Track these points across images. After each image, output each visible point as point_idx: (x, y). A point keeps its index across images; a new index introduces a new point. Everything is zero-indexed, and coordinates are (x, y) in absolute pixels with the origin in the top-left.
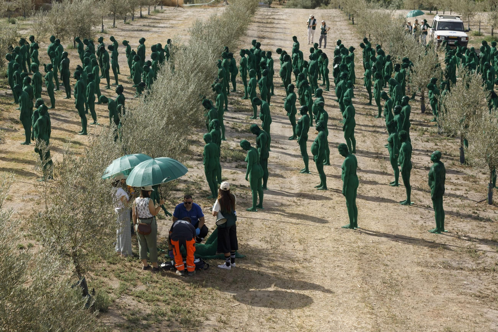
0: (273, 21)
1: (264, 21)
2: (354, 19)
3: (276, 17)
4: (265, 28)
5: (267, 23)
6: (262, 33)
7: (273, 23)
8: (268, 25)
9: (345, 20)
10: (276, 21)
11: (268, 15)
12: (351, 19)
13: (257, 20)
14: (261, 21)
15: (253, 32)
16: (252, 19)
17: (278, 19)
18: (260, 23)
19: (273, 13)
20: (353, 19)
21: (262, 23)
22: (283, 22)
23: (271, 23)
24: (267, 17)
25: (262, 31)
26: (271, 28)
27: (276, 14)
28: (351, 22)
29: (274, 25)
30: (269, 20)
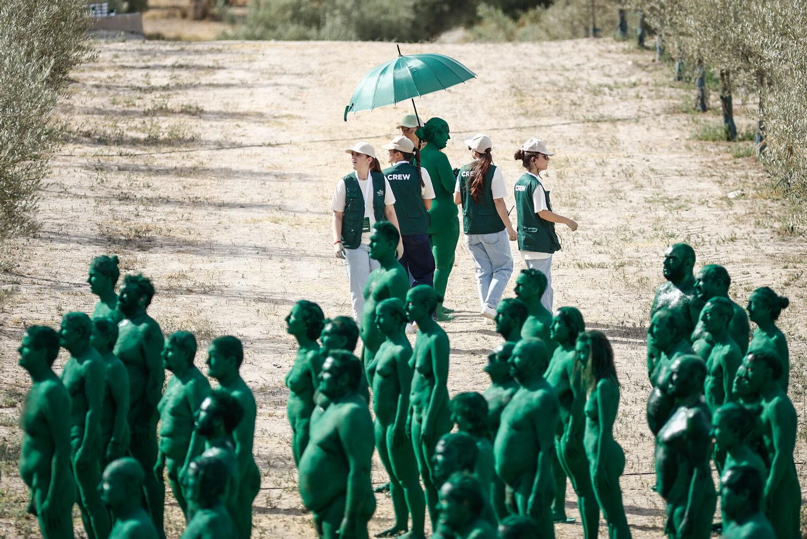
0: (191, 126)
1: (132, 128)
2: (736, 102)
3: (210, 101)
4: (141, 179)
5: (153, 141)
6: (124, 209)
7: (193, 141)
8: (161, 158)
9: (674, 111)
10: (209, 130)
11: (152, 89)
12: (714, 100)
13: (78, 122)
14: (105, 126)
15: (67, 203)
16: (57, 118)
17: (222, 115)
18: (103, 141)
19: (185, 76)
20: (727, 102)
21: (120, 141)
22: (255, 132)
23: (175, 141)
24: (148, 101)
25: (125, 198)
26: (179, 172)
27: (205, 79)
28: (716, 121)
29: (202, 156)
30: (165, 126)
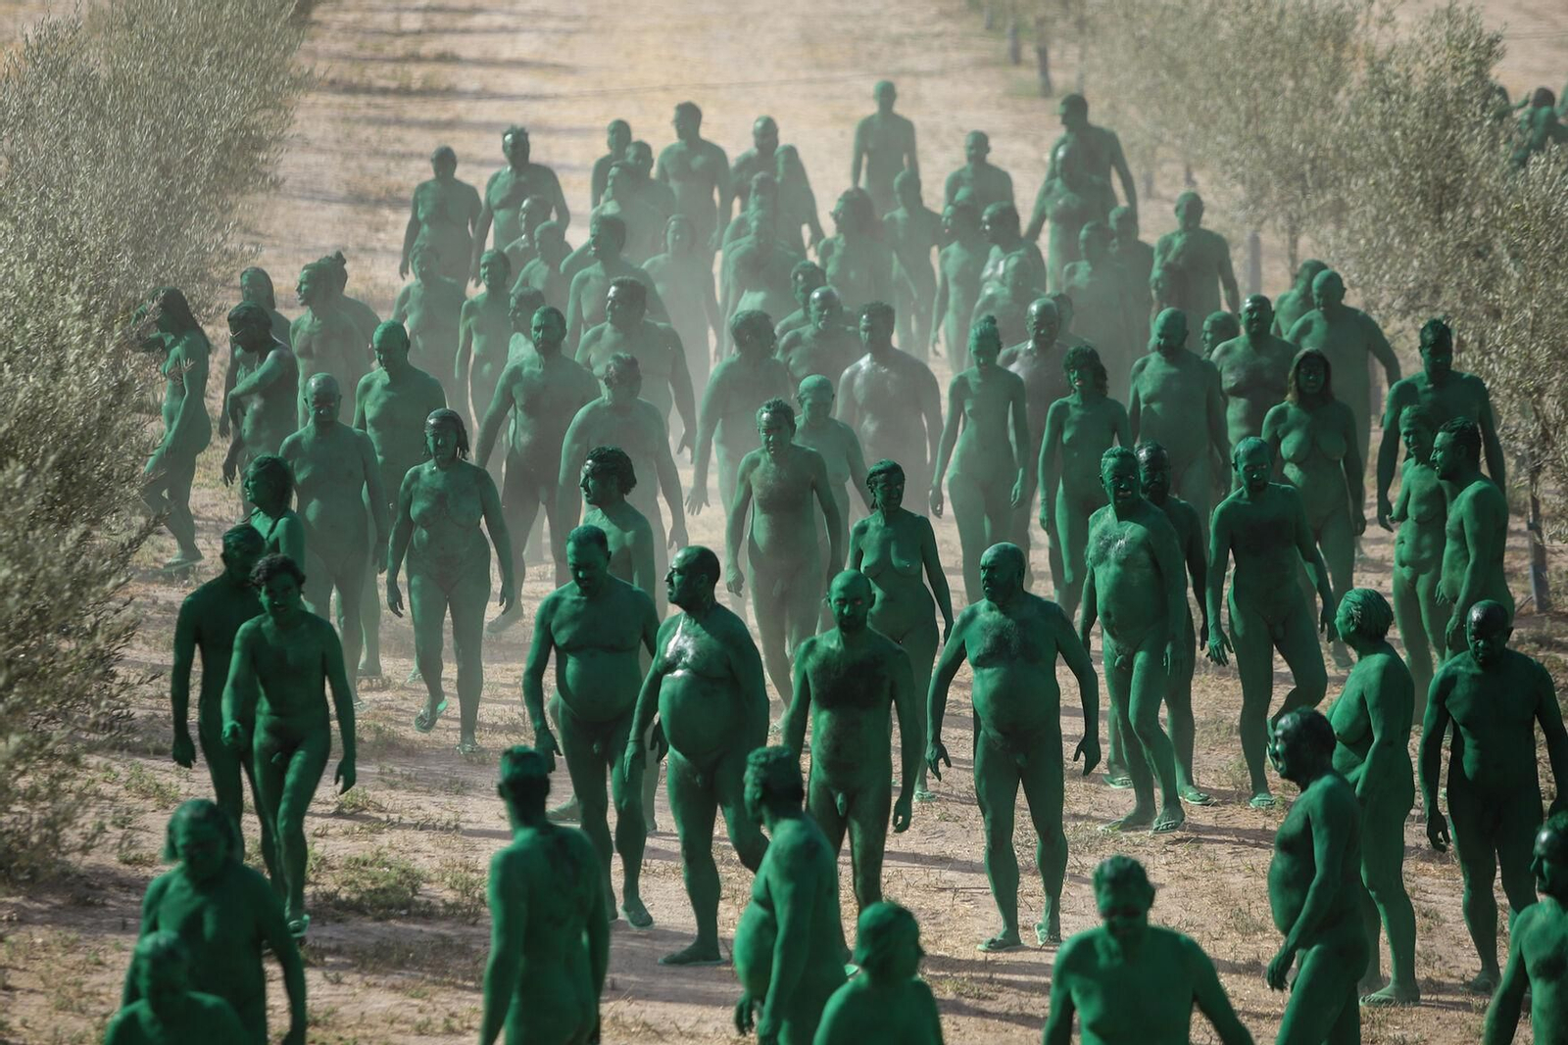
0: (447, 75)
1: (380, 75)
2: (1053, 55)
3: (468, 47)
4: (392, 132)
5: (405, 92)
6: (375, 165)
7: (450, 93)
8: (414, 109)
9: (983, 64)
10: (468, 79)
11: (401, 34)
12: (1029, 53)
13: (321, 68)
14: (352, 75)
15: (311, 158)
16: (301, 62)
17: (479, 63)
18: (351, 89)
19: (439, 20)
20: (1043, 54)
21: (369, 90)
22: (520, 82)
23: (428, 92)
24: (399, 47)
25: (376, 153)
26: (435, 125)
27: (461, 23)
28: (1030, 76)
29: (459, 108)
30: (417, 74)
